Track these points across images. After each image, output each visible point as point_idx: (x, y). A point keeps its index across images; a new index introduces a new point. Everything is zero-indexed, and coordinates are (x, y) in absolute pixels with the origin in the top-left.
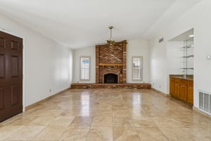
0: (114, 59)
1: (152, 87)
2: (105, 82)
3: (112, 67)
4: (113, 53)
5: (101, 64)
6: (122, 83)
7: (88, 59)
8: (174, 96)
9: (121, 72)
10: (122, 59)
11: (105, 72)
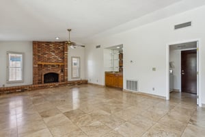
0: (55, 58)
1: (89, 82)
2: (45, 82)
3: (53, 66)
4: (53, 52)
5: (40, 63)
6: (63, 81)
7: (21, 55)
8: (108, 86)
9: (62, 71)
10: (63, 58)
11: (45, 71)
